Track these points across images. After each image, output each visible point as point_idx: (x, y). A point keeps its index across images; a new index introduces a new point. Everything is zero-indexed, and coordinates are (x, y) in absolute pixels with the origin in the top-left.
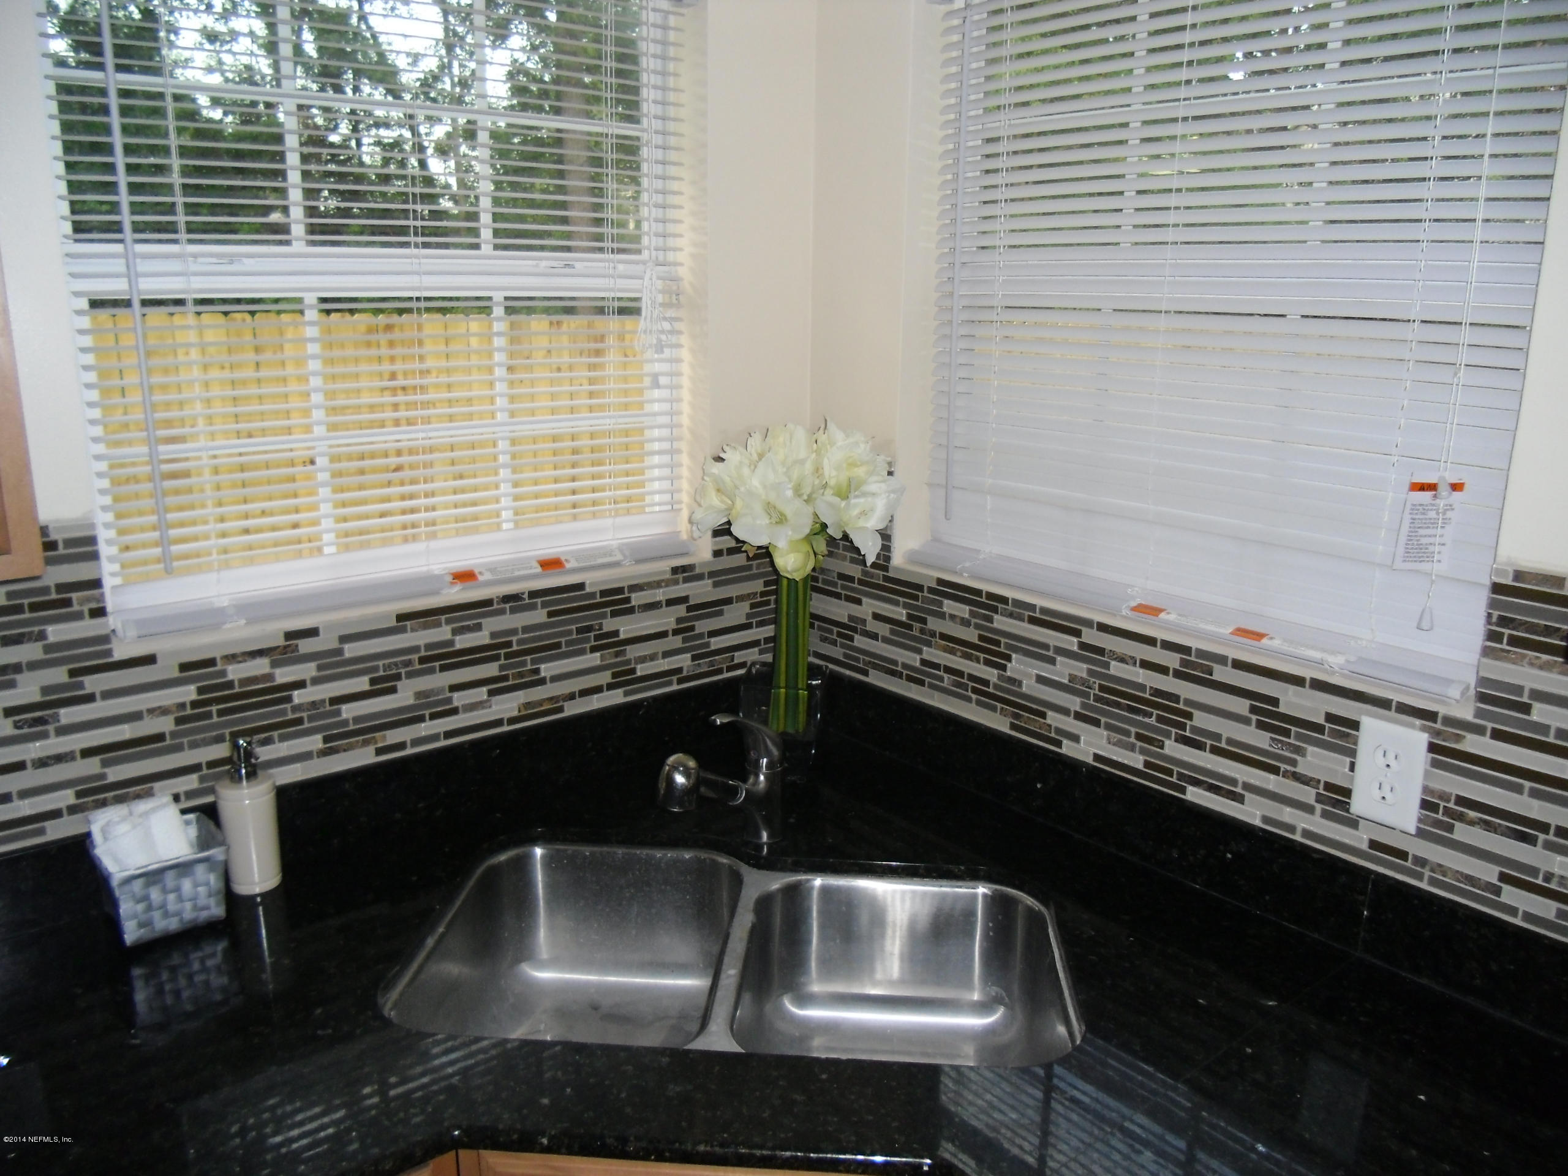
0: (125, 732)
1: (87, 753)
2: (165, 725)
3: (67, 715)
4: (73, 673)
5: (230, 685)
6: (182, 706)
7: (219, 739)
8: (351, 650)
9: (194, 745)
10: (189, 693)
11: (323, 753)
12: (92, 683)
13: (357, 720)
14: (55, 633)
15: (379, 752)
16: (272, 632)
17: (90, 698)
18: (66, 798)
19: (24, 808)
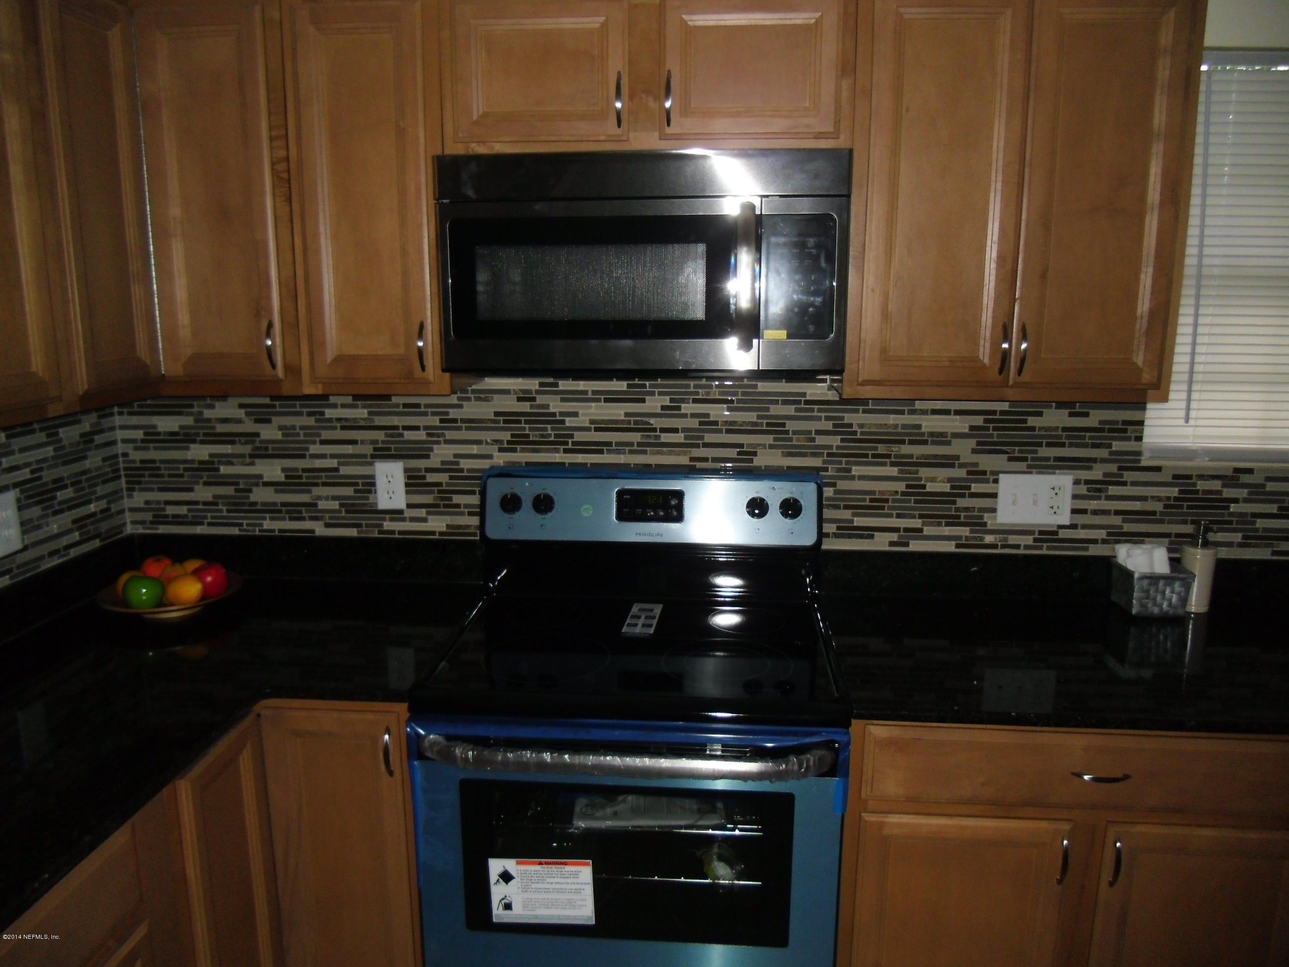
0: (1137, 506)
1: (1118, 513)
2: (1158, 507)
3: (1113, 490)
4: (1120, 468)
5: (1197, 492)
6: (1169, 498)
7: (1184, 522)
8: (1270, 487)
9: (1170, 522)
10: (1174, 492)
11: (1241, 545)
12: (1128, 476)
13: (1265, 530)
14: (1117, 446)
15: (1275, 553)
16: (1228, 466)
17: (1124, 484)
18: (1101, 534)
19: (1082, 534)
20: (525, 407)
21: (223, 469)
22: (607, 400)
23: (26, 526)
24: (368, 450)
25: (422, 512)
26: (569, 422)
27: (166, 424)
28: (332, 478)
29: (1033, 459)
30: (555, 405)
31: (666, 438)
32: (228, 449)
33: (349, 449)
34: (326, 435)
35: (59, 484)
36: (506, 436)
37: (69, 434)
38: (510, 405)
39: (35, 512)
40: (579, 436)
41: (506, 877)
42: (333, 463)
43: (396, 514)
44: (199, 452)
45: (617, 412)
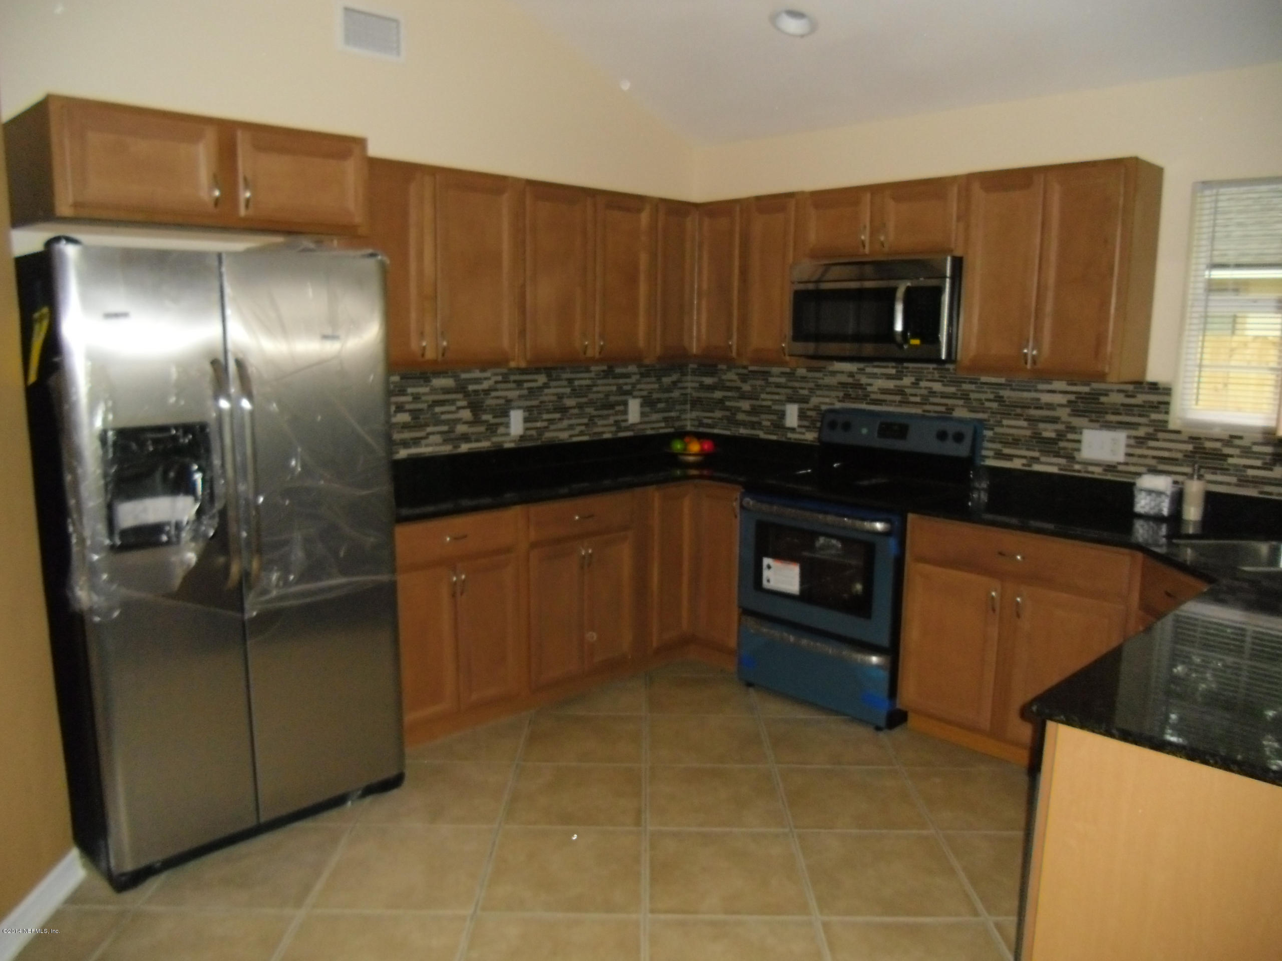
0: (1166, 454)
1: (1154, 457)
2: (1179, 456)
3: (1152, 443)
4: (1156, 430)
5: (1204, 448)
6: (1186, 451)
8: (1256, 448)
10: (1190, 447)
11: (1237, 485)
12: (1161, 435)
13: (1253, 477)
14: (1154, 416)
15: (1261, 493)
16: (1225, 435)
17: (1157, 440)
19: (1132, 469)
20: (850, 380)
21: (728, 403)
22: (888, 378)
23: (643, 414)
24: (783, 398)
25: (803, 430)
26: (869, 389)
27: (708, 381)
28: (768, 410)
29: (1103, 422)
30: (864, 380)
31: (912, 399)
32: (729, 394)
33: (777, 397)
34: (768, 390)
35: (659, 400)
36: (841, 394)
37: (666, 380)
38: (844, 379)
39: (647, 409)
40: (873, 396)
41: (769, 567)
42: (769, 403)
43: (793, 430)
44: (718, 395)
45: (891, 384)
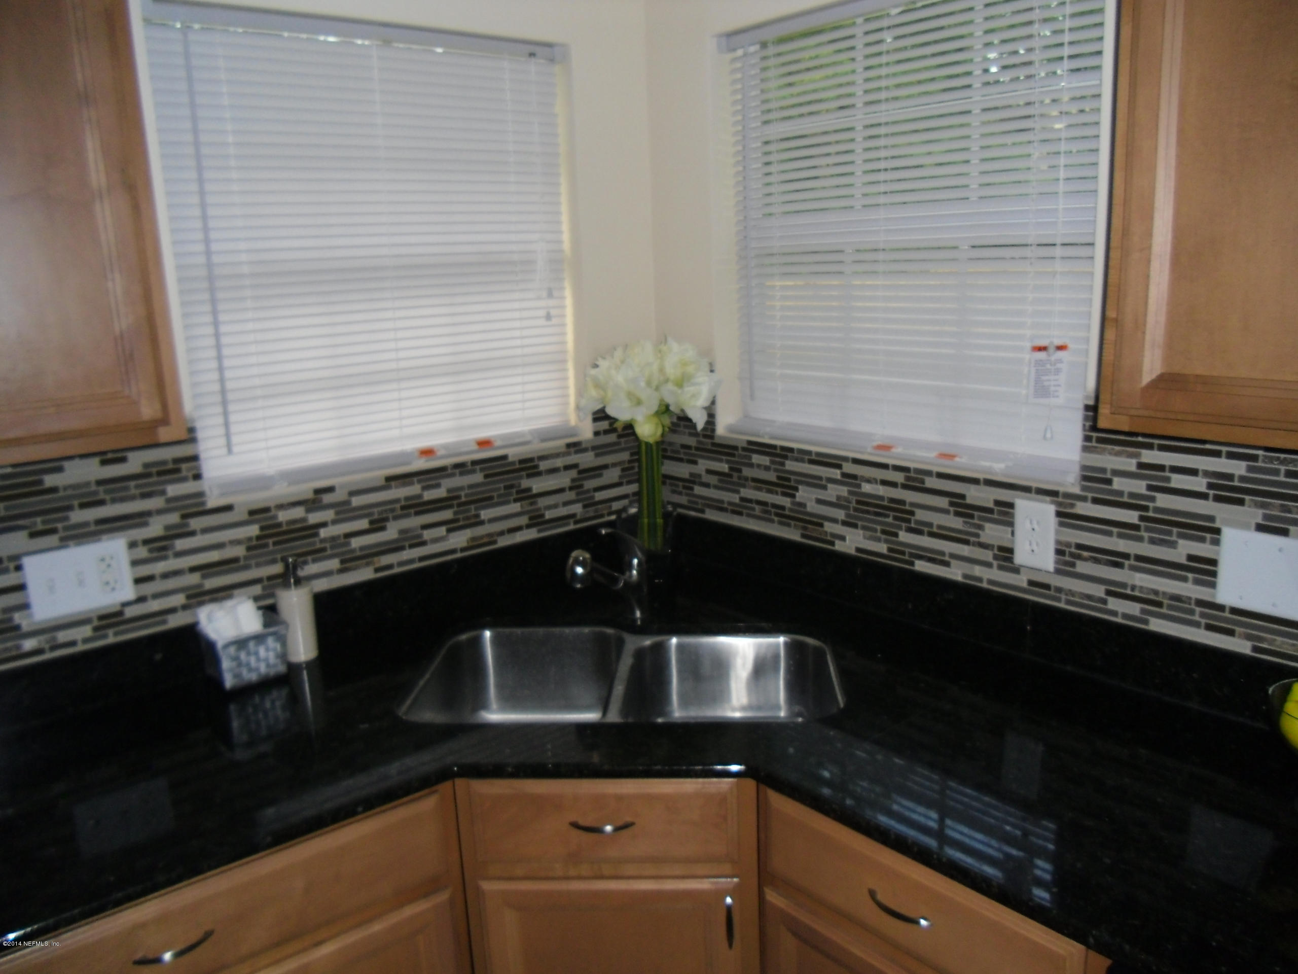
0: (214, 556)
1: (193, 569)
2: (239, 551)
3: (181, 544)
4: (184, 517)
5: (279, 525)
6: (250, 539)
7: (274, 561)
8: (356, 501)
9: (258, 565)
10: (253, 530)
11: (341, 571)
12: (195, 523)
13: (362, 548)
14: (173, 490)
15: (377, 570)
16: (305, 490)
17: (192, 534)
18: (179, 600)
19: (155, 606)
29: (66, 528)
